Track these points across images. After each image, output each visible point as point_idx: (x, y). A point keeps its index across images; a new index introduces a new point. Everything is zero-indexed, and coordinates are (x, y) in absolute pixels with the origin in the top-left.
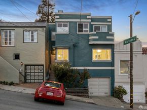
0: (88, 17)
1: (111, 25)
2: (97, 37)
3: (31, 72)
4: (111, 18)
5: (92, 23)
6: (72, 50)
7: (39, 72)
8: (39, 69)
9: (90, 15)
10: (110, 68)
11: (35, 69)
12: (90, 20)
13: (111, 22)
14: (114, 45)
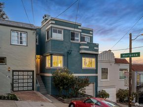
0: (79, 27)
1: (92, 37)
2: (88, 47)
3: (18, 79)
4: (92, 31)
5: (82, 34)
6: (66, 58)
7: (28, 79)
8: (28, 75)
9: (80, 26)
10: (95, 75)
11: (23, 75)
12: (81, 31)
13: (92, 34)
14: (97, 54)
